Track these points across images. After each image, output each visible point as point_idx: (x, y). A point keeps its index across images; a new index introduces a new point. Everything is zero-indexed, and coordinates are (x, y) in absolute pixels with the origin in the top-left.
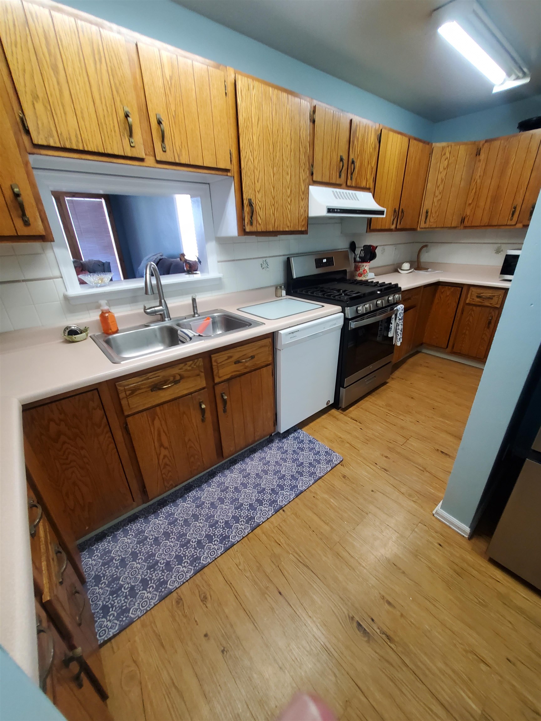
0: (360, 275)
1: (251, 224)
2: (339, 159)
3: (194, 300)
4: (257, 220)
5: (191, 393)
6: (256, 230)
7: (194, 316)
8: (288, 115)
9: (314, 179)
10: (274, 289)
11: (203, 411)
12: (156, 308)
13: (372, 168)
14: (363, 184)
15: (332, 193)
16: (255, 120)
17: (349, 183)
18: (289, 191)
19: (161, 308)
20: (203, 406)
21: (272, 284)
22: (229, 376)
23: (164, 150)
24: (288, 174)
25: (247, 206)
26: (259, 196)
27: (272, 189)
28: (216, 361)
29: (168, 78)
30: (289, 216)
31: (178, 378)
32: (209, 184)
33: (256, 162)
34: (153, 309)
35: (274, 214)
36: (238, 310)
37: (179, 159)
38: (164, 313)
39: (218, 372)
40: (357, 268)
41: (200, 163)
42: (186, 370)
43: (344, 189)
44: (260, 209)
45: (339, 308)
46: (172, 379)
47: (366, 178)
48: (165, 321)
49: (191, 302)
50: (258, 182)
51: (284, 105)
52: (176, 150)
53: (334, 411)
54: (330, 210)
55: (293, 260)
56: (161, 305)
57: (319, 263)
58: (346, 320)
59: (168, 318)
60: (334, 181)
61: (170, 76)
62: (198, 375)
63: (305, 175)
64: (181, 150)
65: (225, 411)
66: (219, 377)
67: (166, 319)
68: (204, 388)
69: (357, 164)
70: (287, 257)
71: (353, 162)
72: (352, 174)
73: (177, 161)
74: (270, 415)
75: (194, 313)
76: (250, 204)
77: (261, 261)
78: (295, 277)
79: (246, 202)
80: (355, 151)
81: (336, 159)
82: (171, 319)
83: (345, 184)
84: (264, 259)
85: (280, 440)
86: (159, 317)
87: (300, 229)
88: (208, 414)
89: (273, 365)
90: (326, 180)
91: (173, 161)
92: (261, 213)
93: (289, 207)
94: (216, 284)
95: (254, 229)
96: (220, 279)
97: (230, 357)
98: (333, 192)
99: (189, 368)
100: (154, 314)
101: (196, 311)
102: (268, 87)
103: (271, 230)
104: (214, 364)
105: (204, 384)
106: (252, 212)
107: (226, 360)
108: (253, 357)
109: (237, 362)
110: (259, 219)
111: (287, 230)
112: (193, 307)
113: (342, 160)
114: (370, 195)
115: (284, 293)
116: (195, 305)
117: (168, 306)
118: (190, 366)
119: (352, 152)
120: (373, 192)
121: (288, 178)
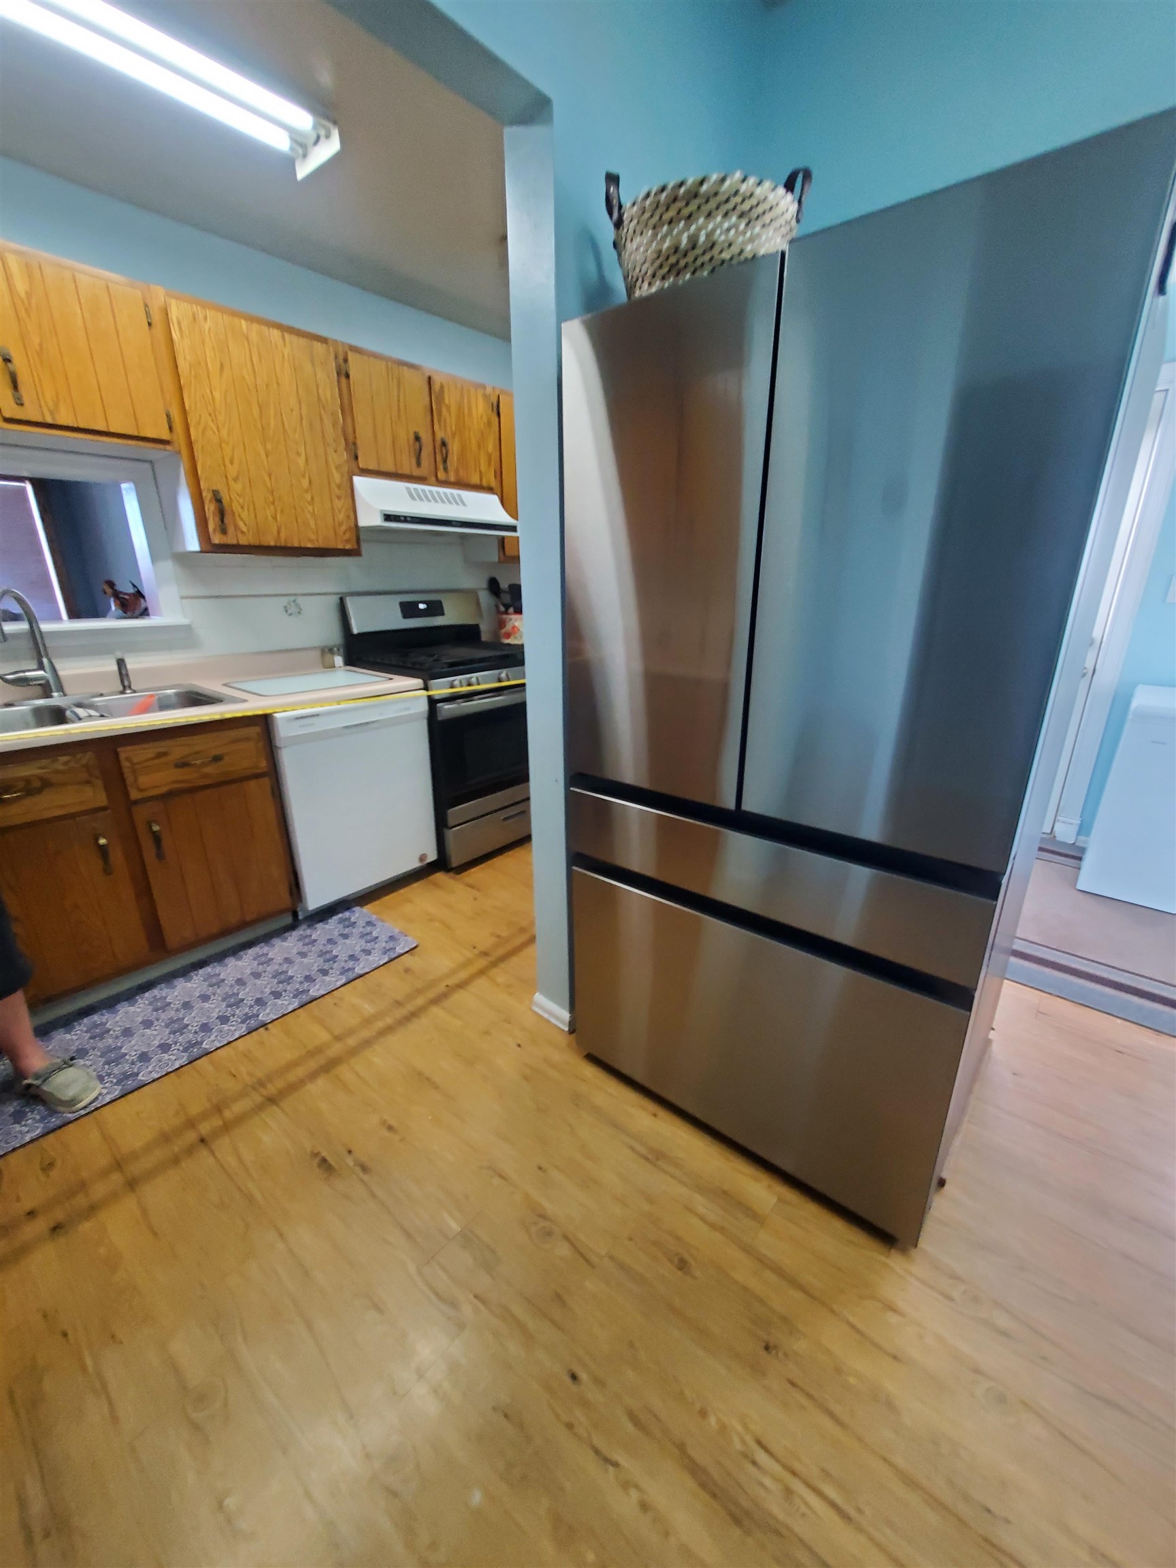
0: (508, 635)
1: (224, 531)
2: (412, 437)
3: (121, 663)
4: (236, 527)
5: (72, 816)
6: (235, 542)
7: (123, 692)
8: (286, 364)
9: (361, 466)
10: (317, 654)
11: (103, 851)
12: (28, 674)
13: (489, 456)
14: (475, 479)
15: (405, 492)
16: (213, 367)
17: (441, 475)
18: (305, 483)
19: (41, 673)
20: (102, 841)
21: (315, 645)
22: (164, 790)
23: (18, 402)
24: (298, 454)
25: (210, 501)
26: (237, 487)
27: (267, 478)
28: (129, 759)
29: (23, 295)
30: (312, 523)
31: (37, 784)
32: (151, 462)
33: (224, 433)
34: (22, 674)
35: (275, 518)
36: (225, 685)
37: (53, 418)
38: (48, 682)
39: (136, 780)
40: (502, 624)
41: (101, 426)
42: (57, 772)
43: (432, 485)
44: (242, 507)
45: (418, 682)
46: (21, 785)
47: (478, 470)
48: (51, 697)
49: (115, 668)
50: (232, 463)
51: (277, 347)
52: (46, 403)
53: (440, 877)
54: (388, 517)
55: (350, 604)
56: (41, 667)
57: (409, 610)
58: (432, 702)
59: (58, 691)
60: (406, 471)
61: (26, 293)
62: (88, 782)
63: (340, 457)
64: (56, 405)
65: (160, 856)
66: (140, 790)
67: (55, 694)
68: (104, 809)
69: (454, 447)
70: (339, 596)
71: (444, 444)
72: (445, 461)
73: (49, 420)
74: (277, 872)
75: (124, 687)
76: (218, 500)
77: (284, 601)
78: (355, 631)
79: (207, 496)
80: (445, 426)
81: (405, 437)
82: (65, 695)
83: (433, 479)
84: (292, 598)
85: (309, 926)
86: (39, 690)
87: (340, 546)
88: (118, 857)
89: (273, 774)
90: (390, 467)
91: (40, 419)
92: (244, 515)
93: (310, 508)
94: (180, 637)
95: (230, 539)
96: (188, 628)
97: (165, 754)
98: (408, 489)
99: (61, 767)
100: (25, 684)
101: (126, 683)
102: (236, 320)
103: (272, 544)
104: (125, 764)
105: (101, 799)
106: (222, 513)
107: (153, 759)
108: (217, 759)
109: (183, 764)
110: (241, 525)
111: (309, 545)
112: (121, 674)
113: (417, 438)
114: (494, 499)
115: (339, 660)
116: (124, 672)
117: (61, 673)
118: (66, 763)
119: (440, 426)
120: (499, 493)
121: (301, 461)
